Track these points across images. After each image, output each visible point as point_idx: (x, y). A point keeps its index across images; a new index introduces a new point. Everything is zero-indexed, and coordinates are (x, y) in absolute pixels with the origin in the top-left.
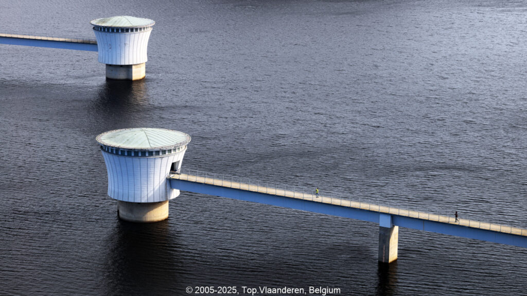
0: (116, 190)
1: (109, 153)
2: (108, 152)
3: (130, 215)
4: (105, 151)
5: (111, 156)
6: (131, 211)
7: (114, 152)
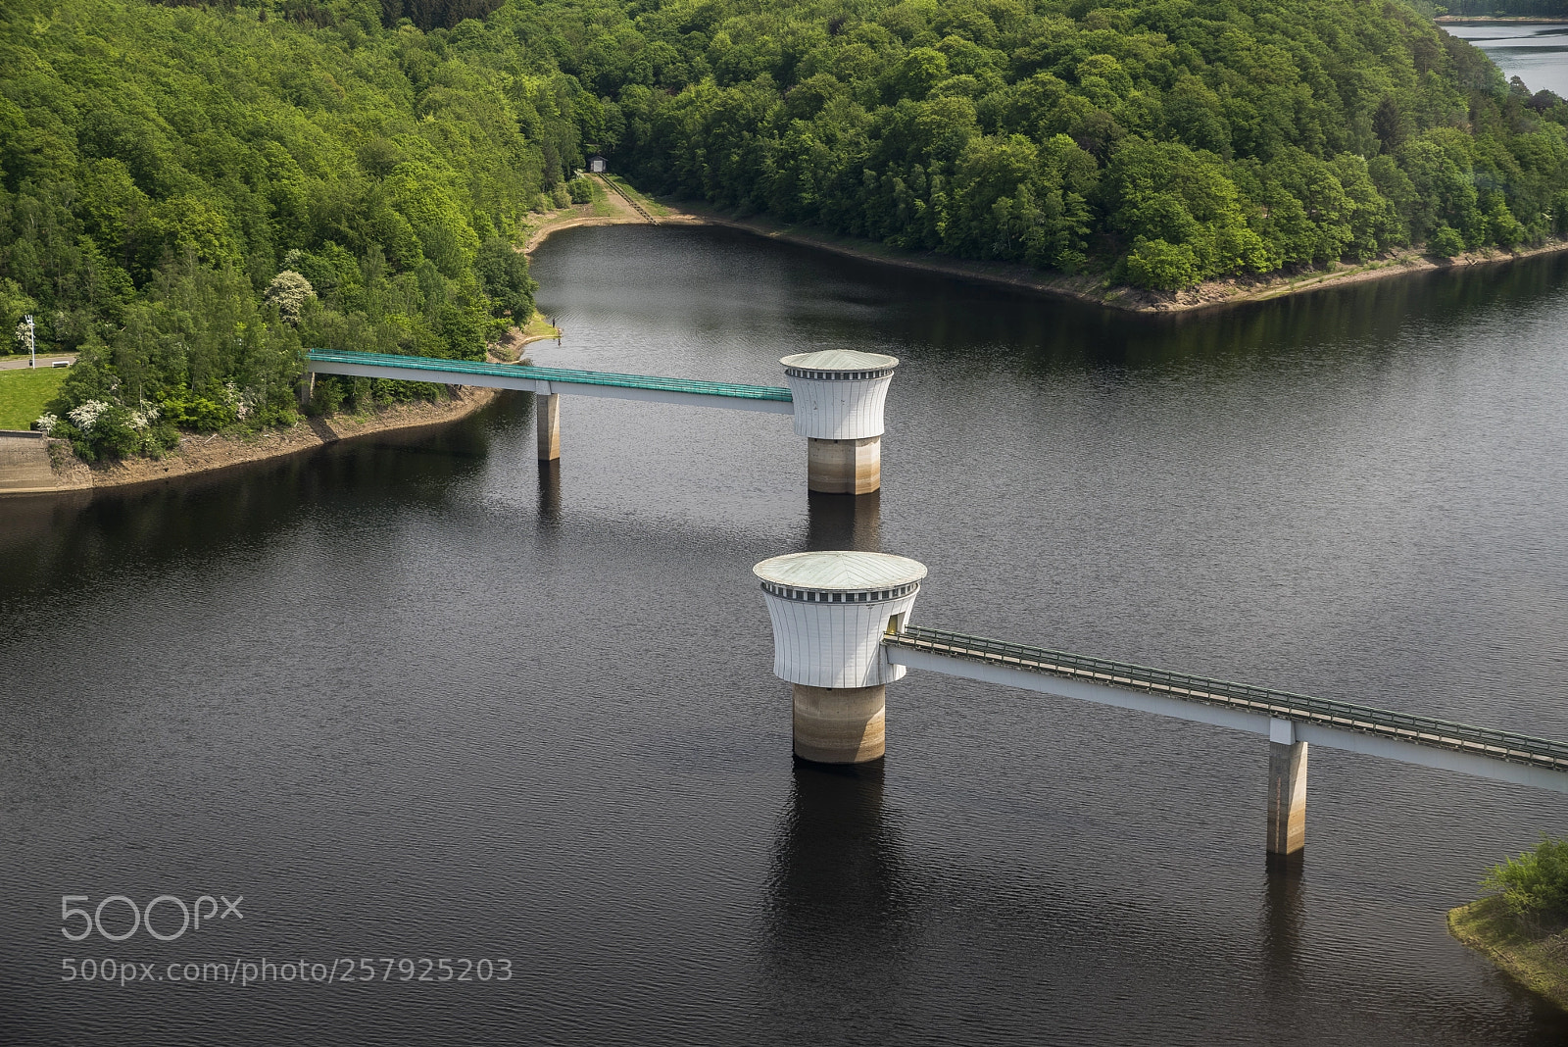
0: (788, 664)
1: (775, 595)
2: (773, 593)
3: (812, 709)
4: (768, 591)
5: (778, 600)
6: (815, 703)
7: (785, 595)
